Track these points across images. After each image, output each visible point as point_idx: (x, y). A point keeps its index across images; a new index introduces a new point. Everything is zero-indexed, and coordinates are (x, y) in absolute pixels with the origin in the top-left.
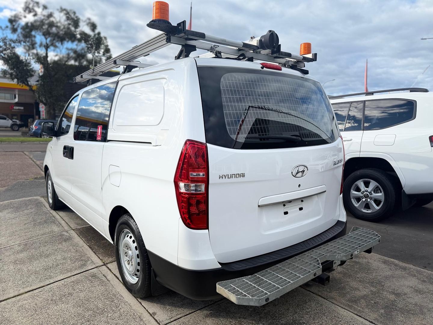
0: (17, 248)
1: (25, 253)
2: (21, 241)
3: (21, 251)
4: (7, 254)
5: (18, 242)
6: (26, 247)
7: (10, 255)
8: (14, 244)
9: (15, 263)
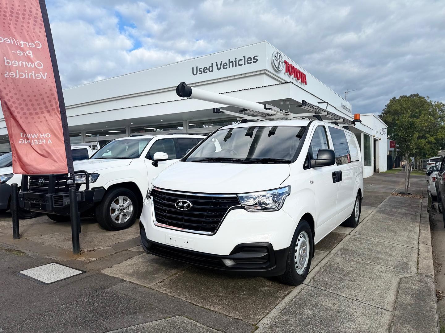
0: (382, 262)
1: (380, 257)
2: (375, 266)
3: (381, 259)
4: (392, 263)
5: (378, 266)
6: (375, 260)
7: (391, 261)
8: (382, 267)
9: (390, 255)
